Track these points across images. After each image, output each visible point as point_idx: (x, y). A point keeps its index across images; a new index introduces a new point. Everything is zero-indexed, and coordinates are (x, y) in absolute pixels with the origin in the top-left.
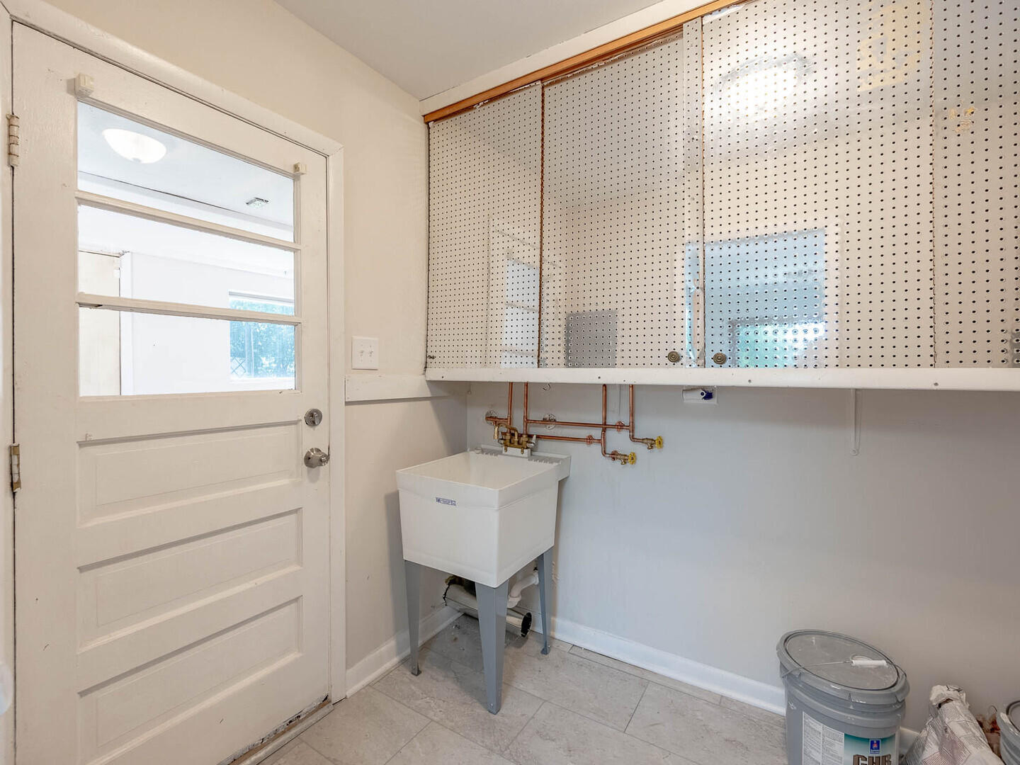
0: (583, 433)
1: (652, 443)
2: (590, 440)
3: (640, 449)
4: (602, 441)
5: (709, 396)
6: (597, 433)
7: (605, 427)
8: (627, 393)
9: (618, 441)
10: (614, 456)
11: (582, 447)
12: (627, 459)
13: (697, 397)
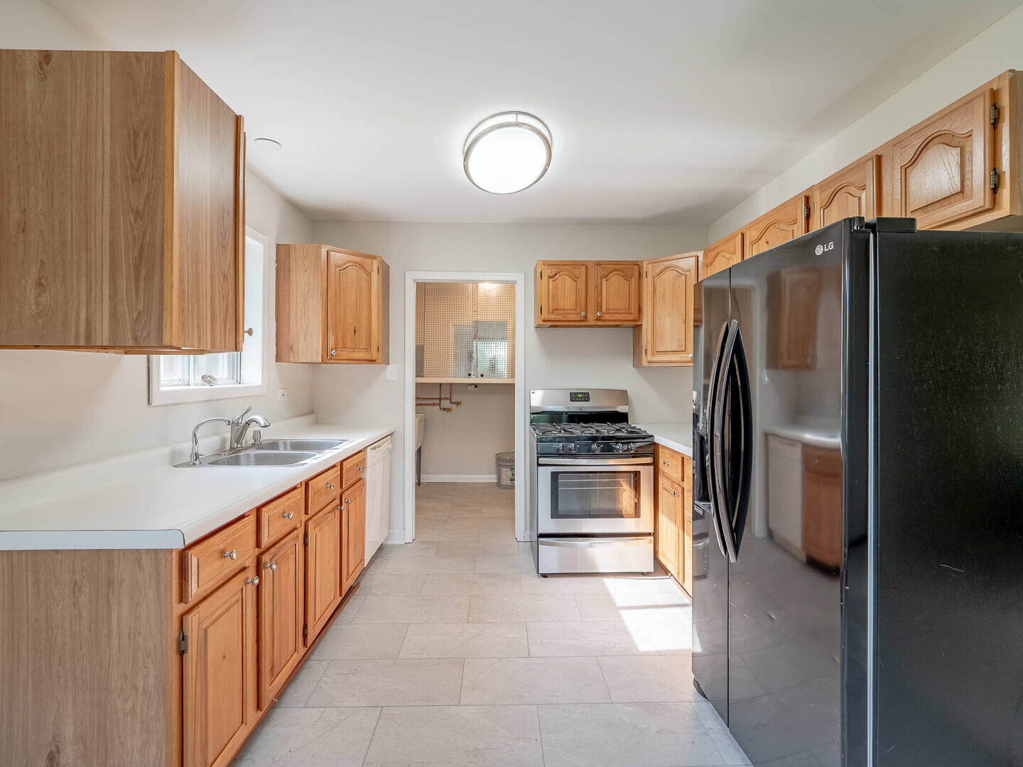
0: (432, 402)
1: (458, 404)
2: (434, 404)
3: (454, 406)
4: (439, 405)
5: (476, 387)
6: (437, 402)
7: (440, 399)
8: (449, 387)
9: (446, 404)
10: (444, 409)
11: (431, 407)
12: (449, 410)
13: (473, 387)
